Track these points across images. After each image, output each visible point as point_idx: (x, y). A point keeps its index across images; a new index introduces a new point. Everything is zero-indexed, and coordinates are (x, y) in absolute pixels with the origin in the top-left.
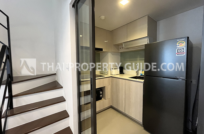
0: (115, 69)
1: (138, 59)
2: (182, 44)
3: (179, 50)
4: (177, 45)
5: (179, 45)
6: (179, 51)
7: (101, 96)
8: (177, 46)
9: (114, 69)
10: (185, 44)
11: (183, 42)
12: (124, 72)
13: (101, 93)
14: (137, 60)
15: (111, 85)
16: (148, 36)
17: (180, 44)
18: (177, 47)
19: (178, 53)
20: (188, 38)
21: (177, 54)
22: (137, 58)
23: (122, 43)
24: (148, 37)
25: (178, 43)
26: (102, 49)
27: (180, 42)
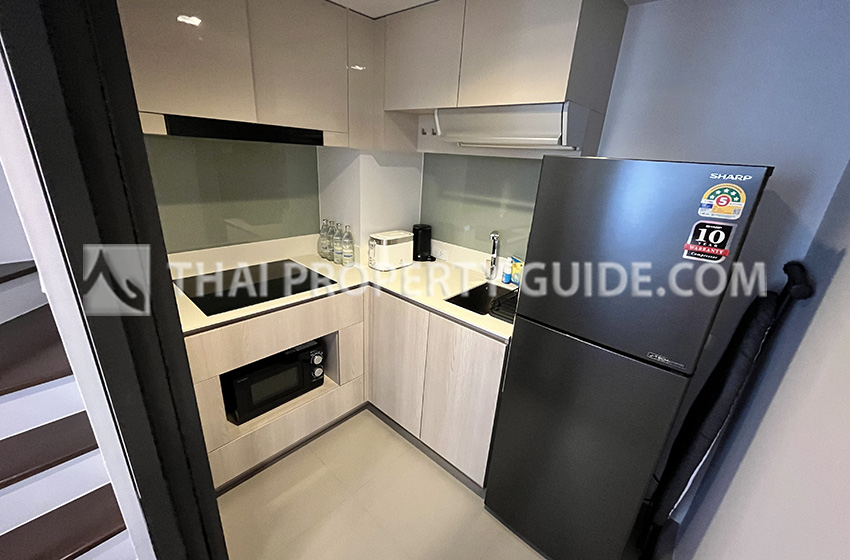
0: (389, 243)
1: (505, 201)
2: (728, 201)
3: (704, 231)
4: (704, 201)
5: (711, 206)
6: (701, 238)
7: (318, 372)
8: (701, 206)
9: (385, 243)
10: (743, 204)
11: (737, 195)
12: (433, 254)
13: (318, 360)
14: (498, 205)
15: (366, 320)
16: (566, 101)
17: (718, 201)
18: (700, 212)
19: (692, 247)
20: (770, 170)
21: (686, 252)
22: (499, 195)
23: (434, 110)
24: (566, 106)
25: (710, 191)
26: (321, 132)
27: (722, 190)
